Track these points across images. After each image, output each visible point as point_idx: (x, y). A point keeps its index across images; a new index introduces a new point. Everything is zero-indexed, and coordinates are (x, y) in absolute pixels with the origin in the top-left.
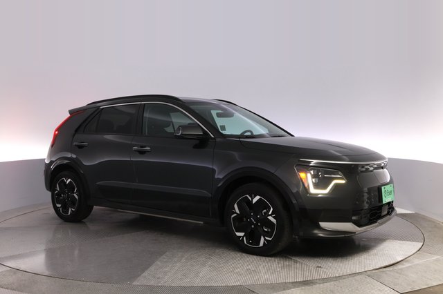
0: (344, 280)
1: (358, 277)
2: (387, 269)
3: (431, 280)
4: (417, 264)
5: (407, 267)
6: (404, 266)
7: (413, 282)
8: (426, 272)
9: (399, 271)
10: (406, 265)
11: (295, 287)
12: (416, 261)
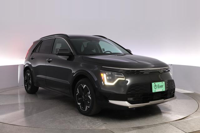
0: (159, 126)
5: (190, 120)
9: (186, 122)
10: (189, 119)
11: (134, 130)
12: (195, 117)
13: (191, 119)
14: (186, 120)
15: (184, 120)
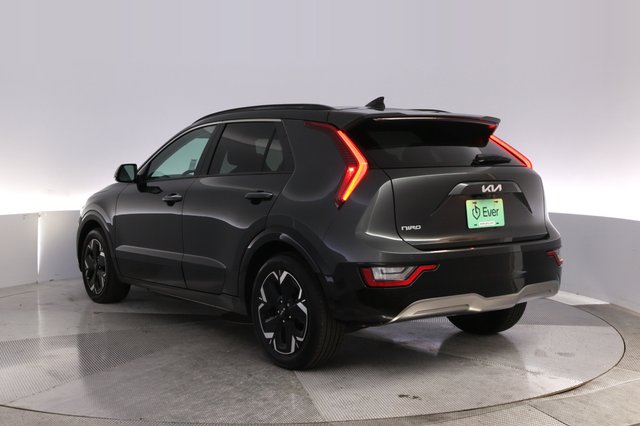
0: (495, 414)
1: (517, 409)
2: (565, 396)
3: (636, 413)
4: (615, 388)
5: (596, 393)
6: (593, 391)
7: (607, 416)
8: (627, 400)
9: (585, 399)
10: (595, 389)
12: (613, 383)
13: (602, 388)
14: (584, 392)
15: (577, 393)
